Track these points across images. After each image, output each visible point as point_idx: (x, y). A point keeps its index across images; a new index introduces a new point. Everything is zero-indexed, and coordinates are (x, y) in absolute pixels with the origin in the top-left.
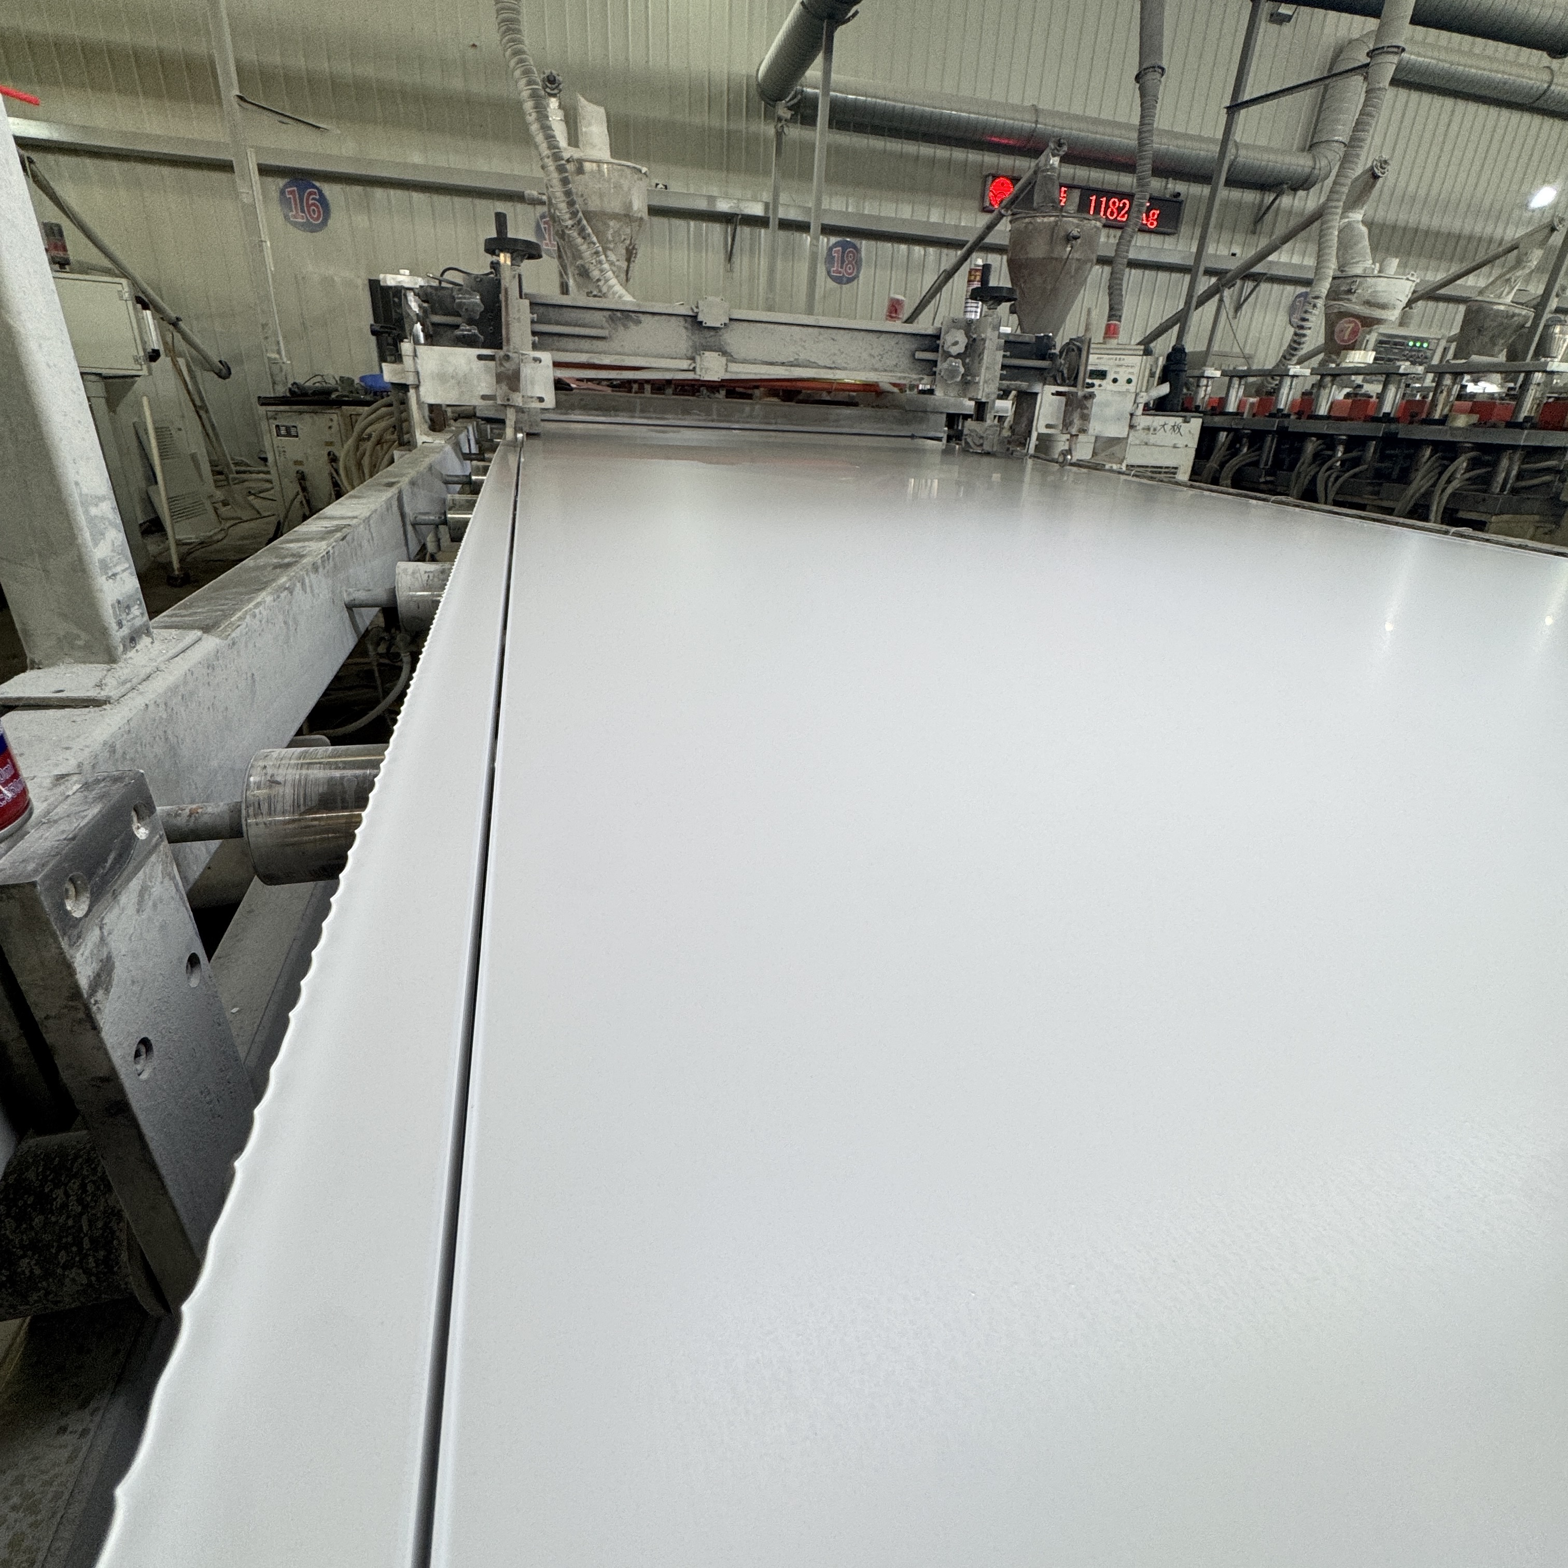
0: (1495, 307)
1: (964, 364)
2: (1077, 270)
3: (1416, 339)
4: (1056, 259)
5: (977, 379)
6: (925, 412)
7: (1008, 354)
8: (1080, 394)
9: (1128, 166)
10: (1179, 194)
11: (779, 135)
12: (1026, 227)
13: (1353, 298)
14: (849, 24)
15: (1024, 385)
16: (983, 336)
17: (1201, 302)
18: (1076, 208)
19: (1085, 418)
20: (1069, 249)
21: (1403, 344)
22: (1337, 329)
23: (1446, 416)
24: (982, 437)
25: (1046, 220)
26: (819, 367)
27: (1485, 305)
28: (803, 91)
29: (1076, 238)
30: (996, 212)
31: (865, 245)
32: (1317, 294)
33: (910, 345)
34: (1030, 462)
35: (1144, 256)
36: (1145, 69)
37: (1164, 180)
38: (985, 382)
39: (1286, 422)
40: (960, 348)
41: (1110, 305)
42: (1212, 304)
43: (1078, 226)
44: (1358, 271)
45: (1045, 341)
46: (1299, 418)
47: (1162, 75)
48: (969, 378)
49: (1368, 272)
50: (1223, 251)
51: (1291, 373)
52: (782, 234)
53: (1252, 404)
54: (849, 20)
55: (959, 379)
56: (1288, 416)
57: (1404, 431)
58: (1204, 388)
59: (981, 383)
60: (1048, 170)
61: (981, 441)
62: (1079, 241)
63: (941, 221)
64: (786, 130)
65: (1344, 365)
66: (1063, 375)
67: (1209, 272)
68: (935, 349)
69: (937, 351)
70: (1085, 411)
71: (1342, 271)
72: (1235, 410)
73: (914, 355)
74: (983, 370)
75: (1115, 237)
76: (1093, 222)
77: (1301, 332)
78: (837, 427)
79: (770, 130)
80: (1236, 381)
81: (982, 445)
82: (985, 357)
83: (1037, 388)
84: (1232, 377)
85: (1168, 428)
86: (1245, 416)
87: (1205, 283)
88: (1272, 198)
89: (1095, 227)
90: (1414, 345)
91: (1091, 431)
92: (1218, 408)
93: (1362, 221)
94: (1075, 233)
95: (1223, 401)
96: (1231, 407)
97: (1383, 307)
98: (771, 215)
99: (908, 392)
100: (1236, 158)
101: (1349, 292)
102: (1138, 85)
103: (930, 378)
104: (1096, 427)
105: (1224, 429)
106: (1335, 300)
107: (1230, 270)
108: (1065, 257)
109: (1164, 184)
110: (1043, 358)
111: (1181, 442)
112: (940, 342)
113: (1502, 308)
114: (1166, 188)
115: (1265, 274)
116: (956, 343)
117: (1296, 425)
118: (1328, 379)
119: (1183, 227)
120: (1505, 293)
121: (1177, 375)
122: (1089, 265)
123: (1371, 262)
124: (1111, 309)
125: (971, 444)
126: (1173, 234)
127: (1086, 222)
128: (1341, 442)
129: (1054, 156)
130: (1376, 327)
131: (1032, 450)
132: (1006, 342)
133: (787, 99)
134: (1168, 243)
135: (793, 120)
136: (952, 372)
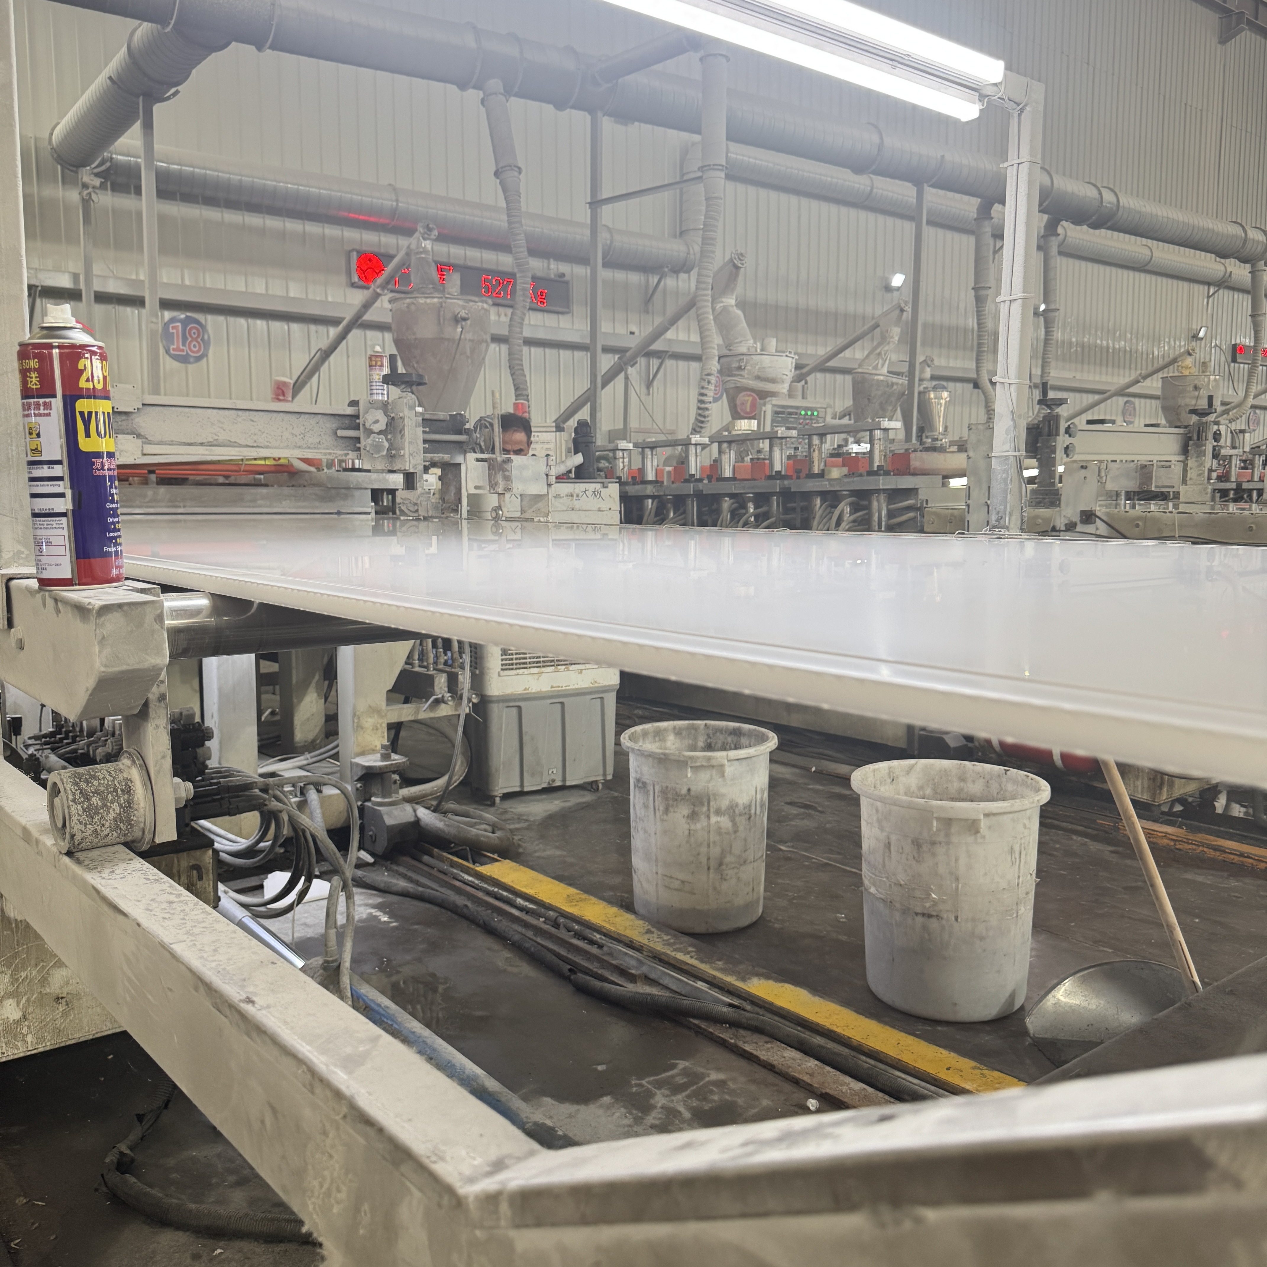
0: (876, 377)
1: (387, 440)
2: (473, 351)
3: (806, 409)
4: (448, 340)
5: (402, 452)
6: (348, 488)
7: (427, 429)
8: (499, 459)
9: (503, 247)
10: (563, 275)
11: (86, 203)
12: (408, 307)
13: (745, 373)
14: (171, 101)
15: (446, 457)
16: (401, 415)
17: (608, 379)
18: (459, 291)
19: (507, 478)
20: (459, 330)
21: (796, 414)
22: (738, 402)
23: (823, 470)
24: (415, 504)
25: (428, 301)
26: (241, 446)
27: (867, 376)
28: (112, 158)
29: (465, 319)
30: (371, 290)
31: (211, 321)
32: (708, 371)
33: (331, 424)
34: (465, 522)
35: (541, 335)
36: (502, 168)
37: (546, 261)
38: (411, 455)
39: (700, 486)
40: (381, 426)
41: (515, 385)
42: (620, 380)
43: (464, 308)
44: (743, 350)
45: (459, 417)
46: (710, 481)
47: (520, 173)
48: (393, 452)
49: (752, 351)
50: (621, 330)
51: (693, 442)
52: (100, 309)
53: (669, 472)
54: (169, 98)
55: (385, 453)
56: (700, 480)
57: (795, 486)
58: (621, 460)
59: (407, 456)
60: (421, 253)
61: (416, 508)
62: (469, 322)
63: (304, 296)
64: (94, 196)
65: (734, 433)
66: (481, 447)
67: (607, 350)
68: (357, 427)
69: (359, 429)
70: (507, 473)
71: (730, 350)
72: (654, 479)
73: (336, 433)
74: (407, 444)
75: (506, 315)
76: (480, 304)
77: (703, 406)
78: (253, 507)
79: (74, 196)
80: (648, 452)
81: (417, 511)
82: (406, 433)
83: (459, 459)
84: (643, 448)
85: (589, 493)
86: (665, 483)
87: (606, 362)
88: (656, 280)
89: (483, 308)
90: (806, 414)
91: (515, 491)
92: (638, 478)
93: (736, 305)
94: (463, 314)
95: (642, 471)
96: (651, 476)
97: (773, 381)
98: (82, 286)
99: (326, 470)
100: (612, 242)
101: (740, 368)
102: (498, 181)
103: (356, 453)
104: (518, 487)
105: (649, 497)
106: (729, 376)
107: (630, 348)
108: (457, 337)
109: (546, 265)
110: (459, 432)
111: (604, 506)
112: (361, 421)
113: (881, 378)
114: (549, 269)
115: (667, 352)
116: (377, 422)
117: (707, 487)
118: (725, 445)
119: (575, 306)
120: (879, 366)
121: (587, 446)
122: (484, 345)
123: (752, 341)
124: (517, 389)
125: (406, 511)
126: (567, 313)
127: (471, 304)
128: (750, 499)
129: (425, 239)
130: (768, 399)
131: (465, 514)
132: (423, 420)
133: (93, 166)
134: (564, 322)
135: (103, 186)
136: (378, 447)
